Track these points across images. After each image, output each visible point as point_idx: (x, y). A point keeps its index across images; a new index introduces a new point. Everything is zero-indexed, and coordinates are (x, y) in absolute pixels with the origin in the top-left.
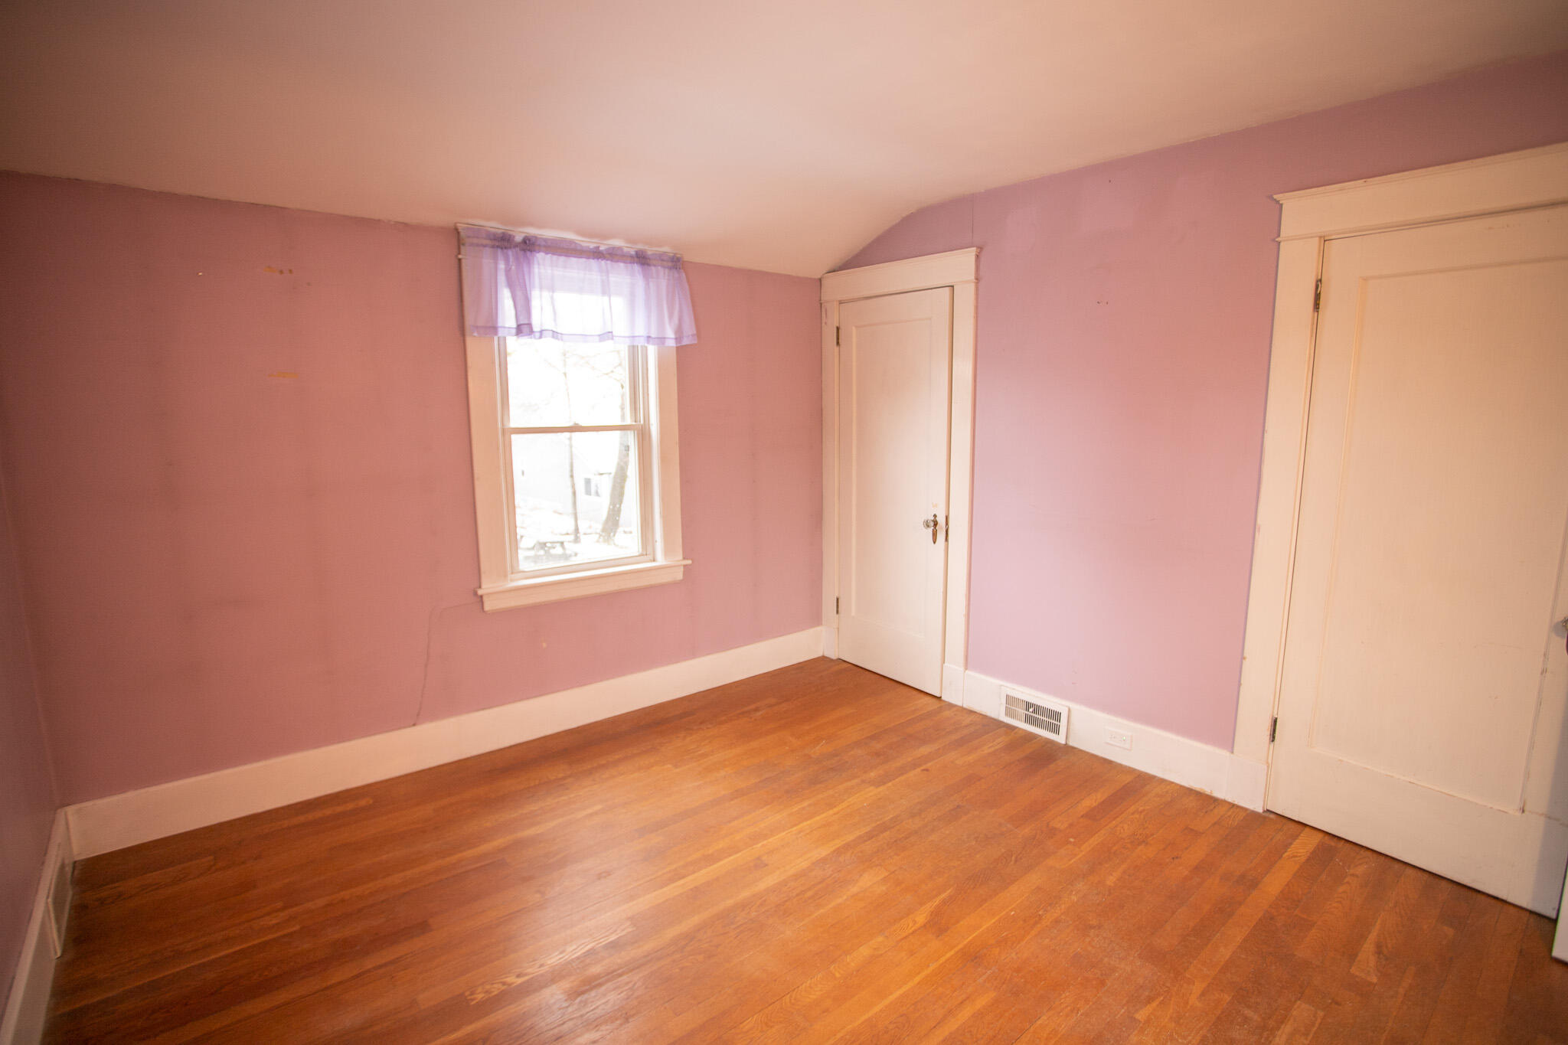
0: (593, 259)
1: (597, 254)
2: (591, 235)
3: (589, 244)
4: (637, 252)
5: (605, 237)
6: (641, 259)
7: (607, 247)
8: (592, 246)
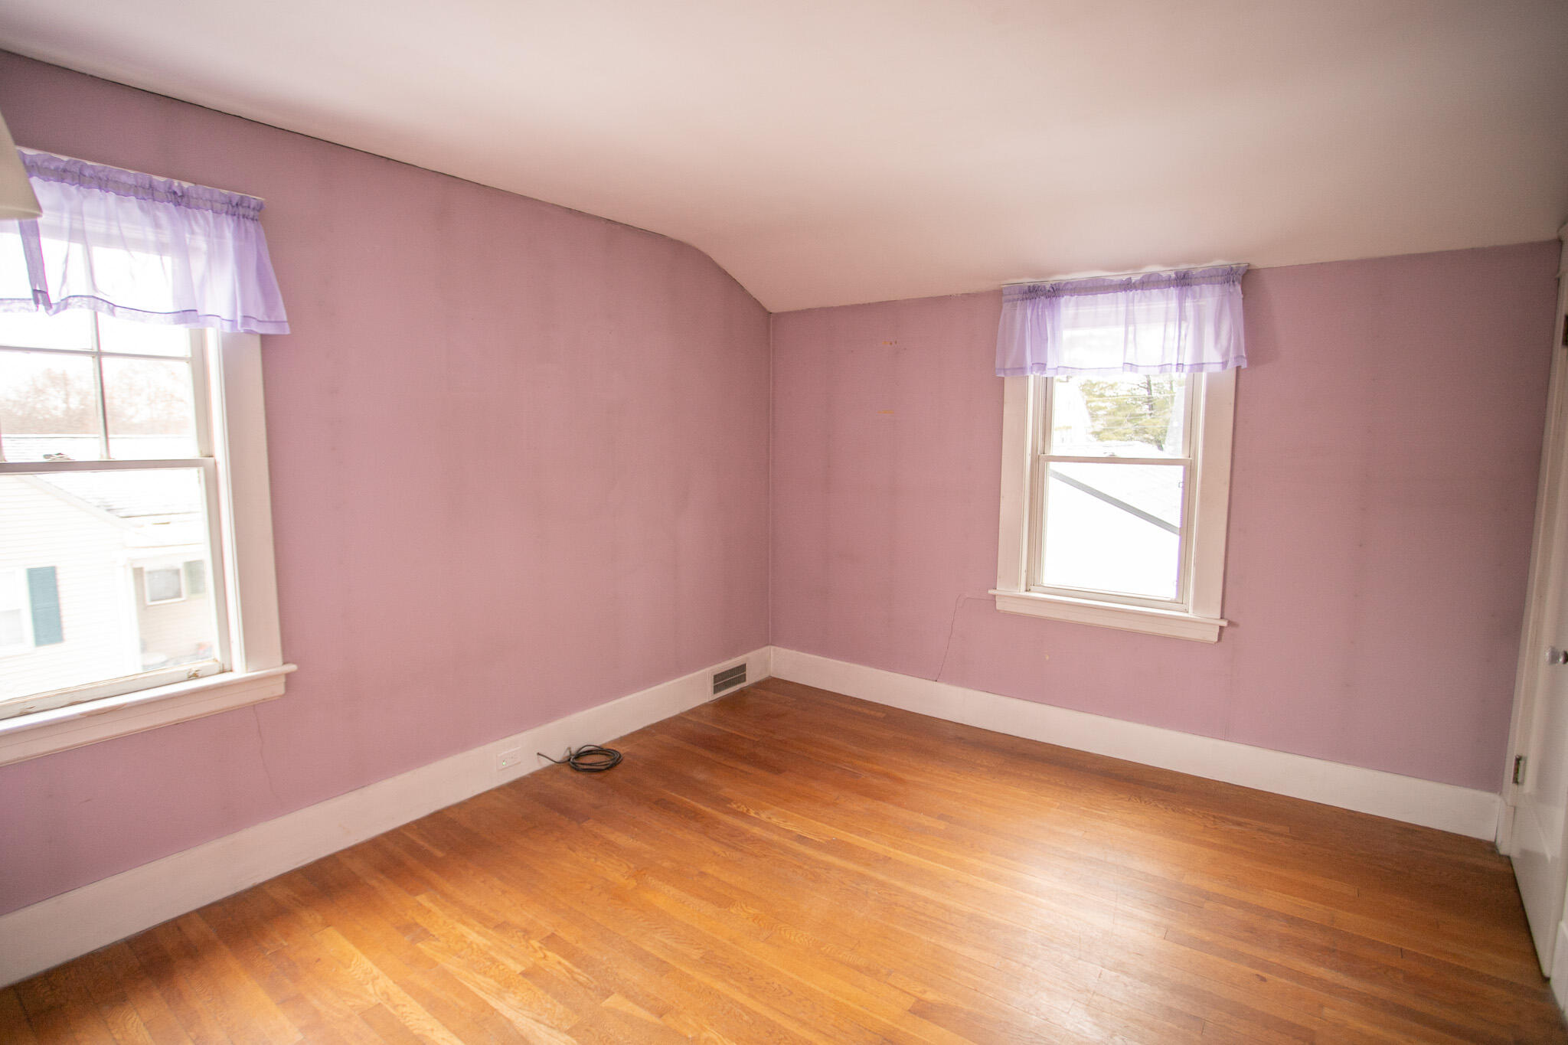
0: (1121, 292)
1: (1127, 286)
2: (1124, 268)
3: (1121, 277)
4: (1176, 274)
5: (1137, 266)
6: (1183, 280)
7: (1141, 276)
8: (1124, 278)
